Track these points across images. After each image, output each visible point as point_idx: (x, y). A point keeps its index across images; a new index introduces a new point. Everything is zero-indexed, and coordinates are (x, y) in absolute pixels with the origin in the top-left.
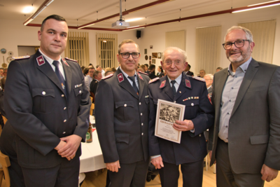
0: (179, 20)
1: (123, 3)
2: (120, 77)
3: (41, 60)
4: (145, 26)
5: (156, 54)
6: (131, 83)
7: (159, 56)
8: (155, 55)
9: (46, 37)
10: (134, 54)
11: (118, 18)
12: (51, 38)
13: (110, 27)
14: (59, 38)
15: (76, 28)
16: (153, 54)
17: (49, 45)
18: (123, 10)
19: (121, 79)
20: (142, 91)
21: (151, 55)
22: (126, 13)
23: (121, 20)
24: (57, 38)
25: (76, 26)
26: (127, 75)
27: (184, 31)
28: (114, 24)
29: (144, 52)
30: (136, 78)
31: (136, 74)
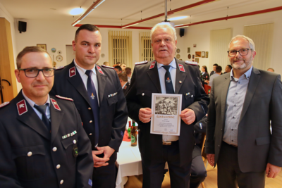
0: (226, 18)
1: (168, 2)
2: (21, 106)
3: (72, 71)
4: (189, 25)
5: (200, 53)
6: (40, 115)
7: (203, 54)
8: (198, 54)
9: (81, 49)
10: (46, 69)
11: (163, 18)
12: (85, 49)
14: (93, 49)
15: (120, 27)
16: (196, 53)
17: (84, 57)
18: (168, 10)
19: (23, 109)
21: (195, 54)
22: (171, 12)
24: (91, 49)
25: (120, 25)
26: (32, 103)
27: (231, 29)
29: (187, 50)
30: (47, 108)
31: (49, 102)
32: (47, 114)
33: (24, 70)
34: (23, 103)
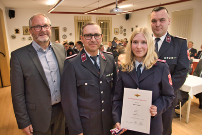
2: (83, 56)
4: (133, 11)
6: (93, 62)
10: (96, 35)
13: (109, 13)
15: (83, 13)
19: (84, 58)
20: (103, 70)
22: (120, 2)
23: (117, 8)
26: (89, 55)
28: (112, 10)
29: (131, 30)
30: (98, 58)
31: (98, 54)
32: (98, 61)
33: (84, 35)
34: (84, 55)
